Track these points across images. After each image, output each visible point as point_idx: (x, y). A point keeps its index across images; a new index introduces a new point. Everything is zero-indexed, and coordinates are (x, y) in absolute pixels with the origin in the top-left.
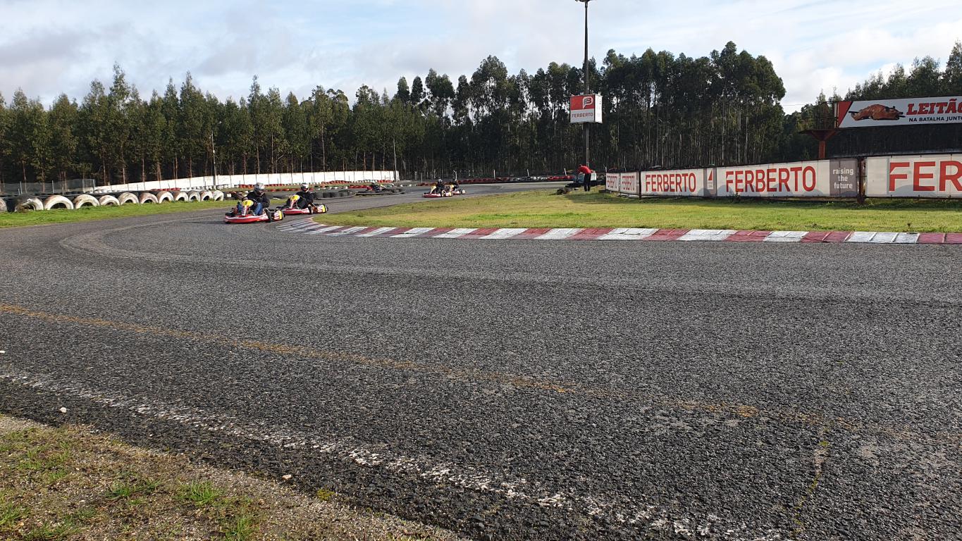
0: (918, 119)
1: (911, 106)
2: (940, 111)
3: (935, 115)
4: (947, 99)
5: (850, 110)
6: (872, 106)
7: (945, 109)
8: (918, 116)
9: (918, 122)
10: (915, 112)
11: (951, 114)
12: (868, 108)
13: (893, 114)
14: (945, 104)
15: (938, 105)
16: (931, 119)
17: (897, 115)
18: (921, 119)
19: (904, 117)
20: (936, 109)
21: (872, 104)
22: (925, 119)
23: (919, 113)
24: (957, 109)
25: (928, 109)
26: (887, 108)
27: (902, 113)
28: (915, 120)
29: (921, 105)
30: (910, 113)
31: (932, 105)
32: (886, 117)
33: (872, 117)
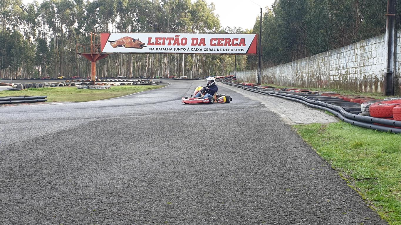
0: (155, 49)
1: (150, 39)
2: (169, 44)
3: (166, 46)
4: (173, 35)
5: (109, 40)
6: (124, 38)
7: (172, 42)
8: (155, 47)
9: (155, 51)
10: (153, 44)
11: (176, 46)
12: (121, 39)
13: (138, 45)
14: (172, 39)
15: (168, 39)
16: (164, 49)
17: (141, 46)
18: (157, 49)
19: (146, 46)
20: (167, 42)
21: (124, 36)
22: (160, 49)
23: (155, 44)
24: (180, 43)
25: (161, 41)
26: (134, 39)
27: (144, 44)
28: (153, 49)
29: (156, 39)
30: (149, 44)
31: (164, 39)
32: (134, 47)
33: (124, 46)
